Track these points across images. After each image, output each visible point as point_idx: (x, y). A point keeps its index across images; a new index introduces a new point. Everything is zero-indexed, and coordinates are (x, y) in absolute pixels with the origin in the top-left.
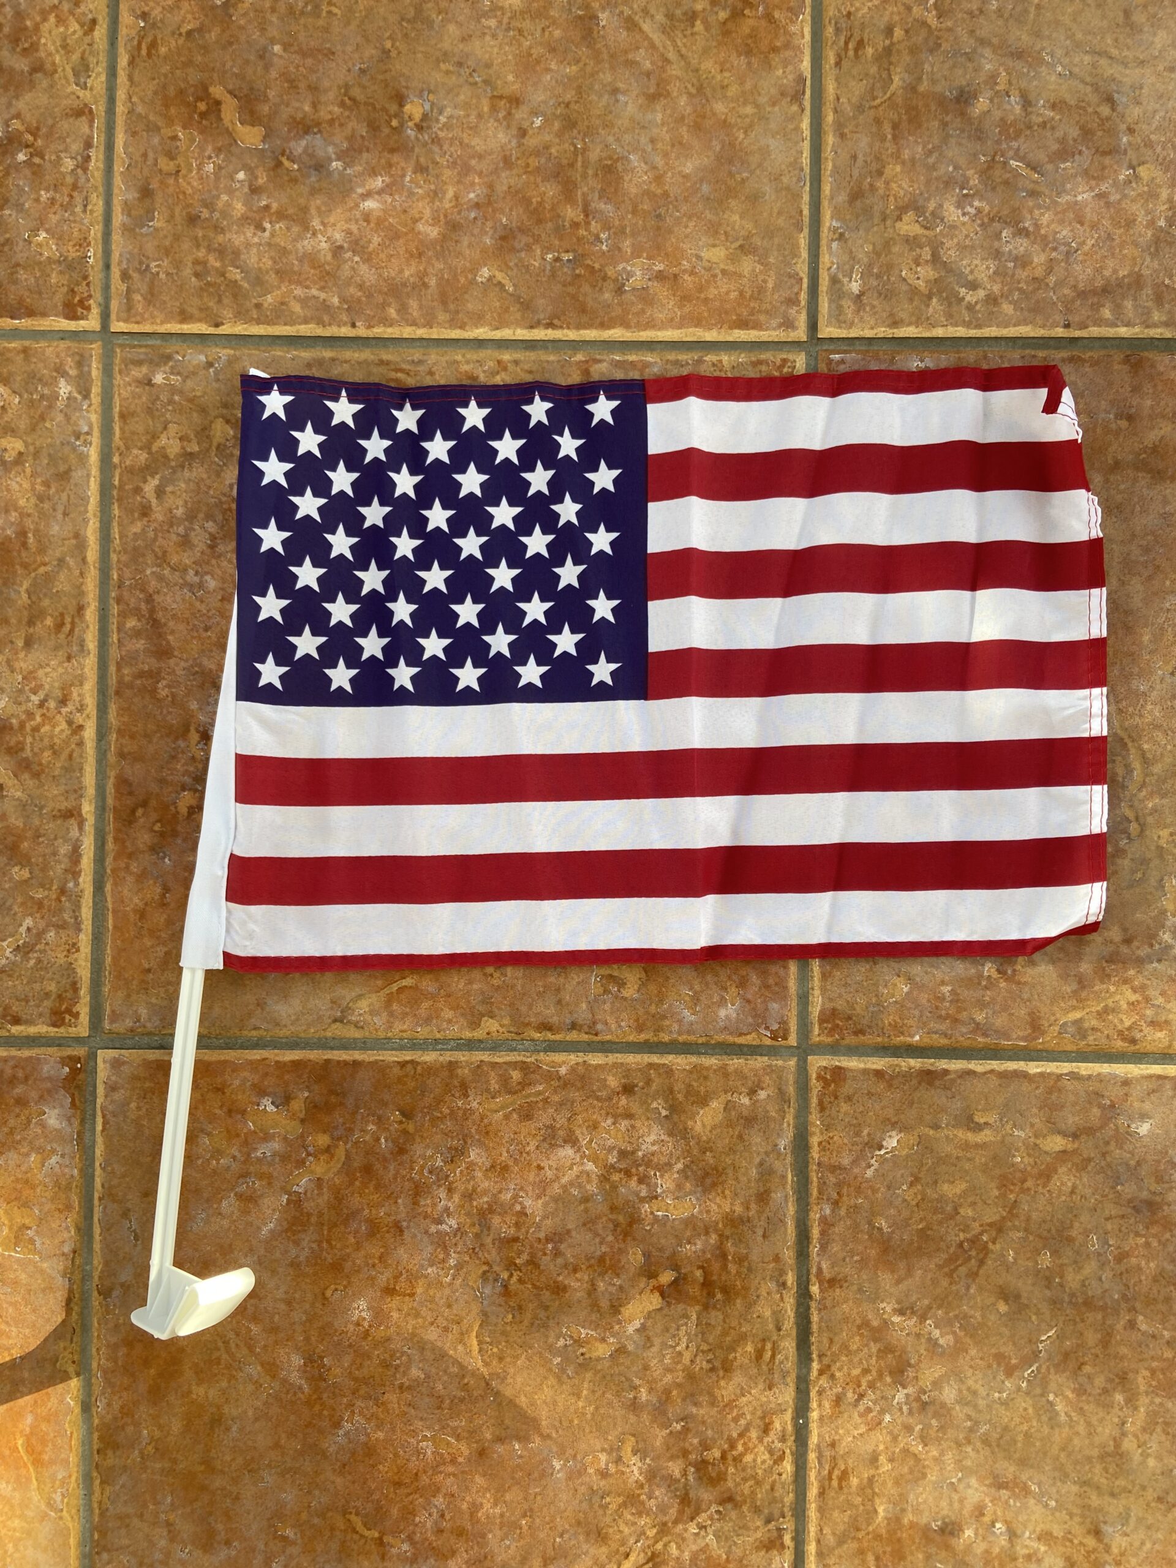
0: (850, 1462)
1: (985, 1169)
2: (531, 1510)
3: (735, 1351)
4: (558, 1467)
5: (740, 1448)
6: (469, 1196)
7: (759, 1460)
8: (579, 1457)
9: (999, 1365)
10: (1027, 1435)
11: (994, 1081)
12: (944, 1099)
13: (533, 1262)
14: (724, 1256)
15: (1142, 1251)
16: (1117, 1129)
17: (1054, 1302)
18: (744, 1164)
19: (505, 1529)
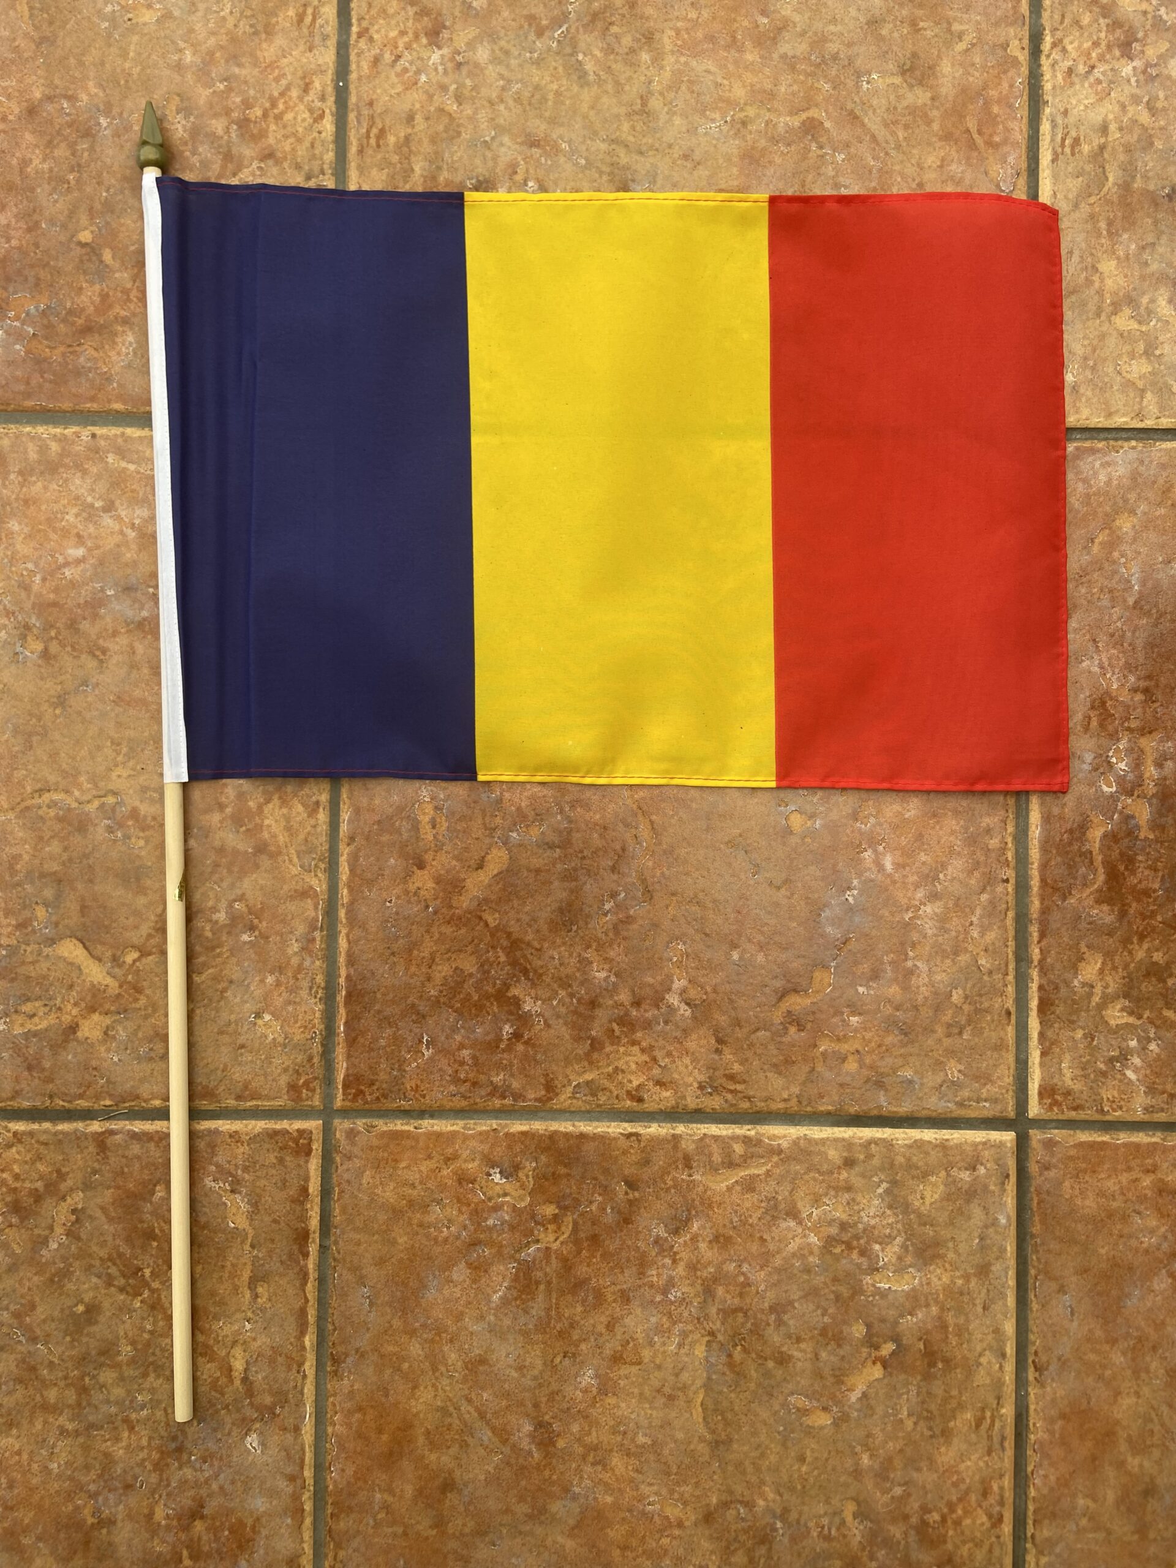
2: (79, 165)
4: (105, 125)
5: (281, 106)
7: (299, 119)
8: (125, 115)
9: (530, 25)
10: (558, 93)
19: (53, 184)
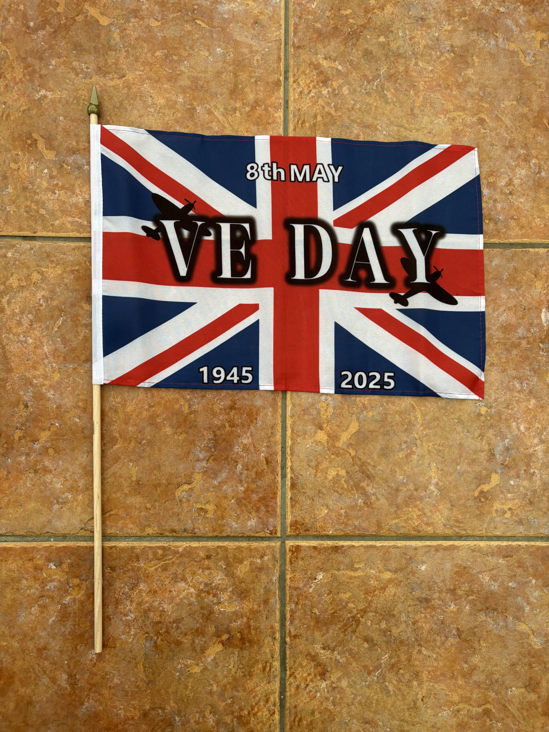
0: (303, 714)
1: (359, 586)
3: (254, 667)
6: (140, 604)
11: (363, 550)
12: (342, 558)
13: (167, 632)
14: (249, 627)
15: (423, 620)
16: (412, 568)
17: (387, 642)
18: (258, 587)
